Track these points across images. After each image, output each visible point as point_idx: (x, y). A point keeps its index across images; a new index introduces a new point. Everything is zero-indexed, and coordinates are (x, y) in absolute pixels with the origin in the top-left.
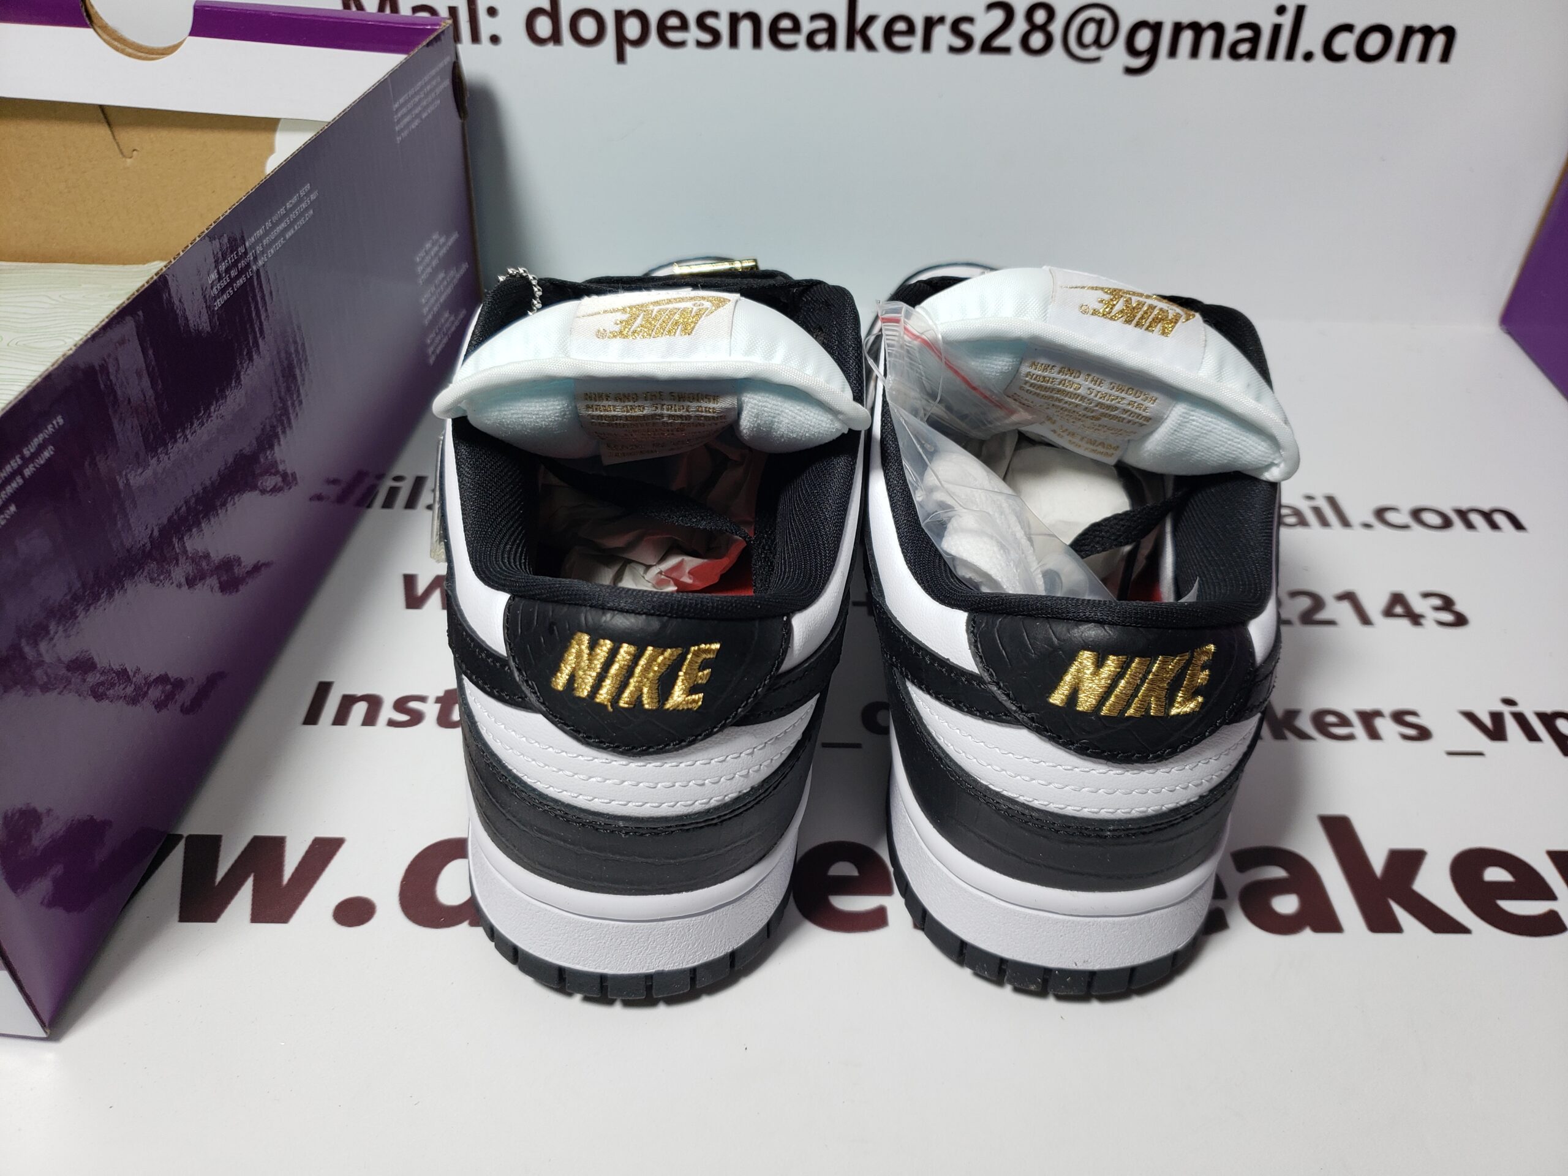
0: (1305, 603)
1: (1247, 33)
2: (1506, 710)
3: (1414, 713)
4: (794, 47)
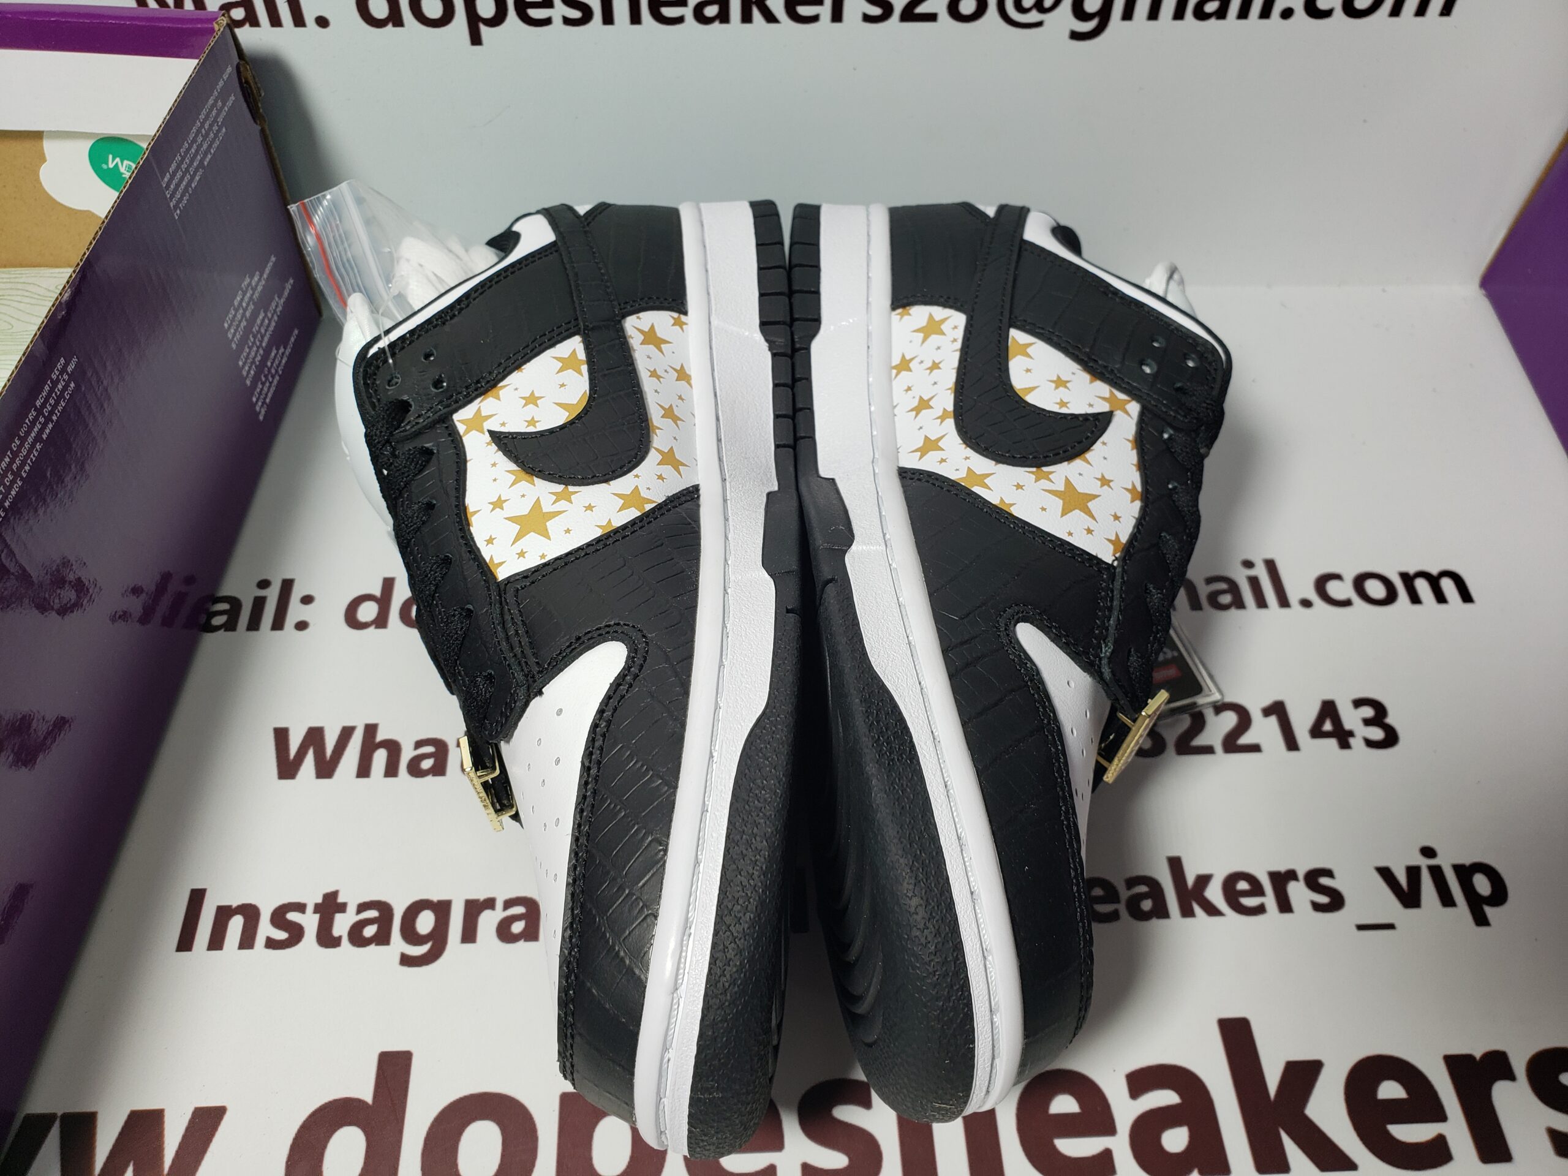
0: (1230, 719)
2: (1424, 862)
3: (1329, 873)
4: (680, 20)
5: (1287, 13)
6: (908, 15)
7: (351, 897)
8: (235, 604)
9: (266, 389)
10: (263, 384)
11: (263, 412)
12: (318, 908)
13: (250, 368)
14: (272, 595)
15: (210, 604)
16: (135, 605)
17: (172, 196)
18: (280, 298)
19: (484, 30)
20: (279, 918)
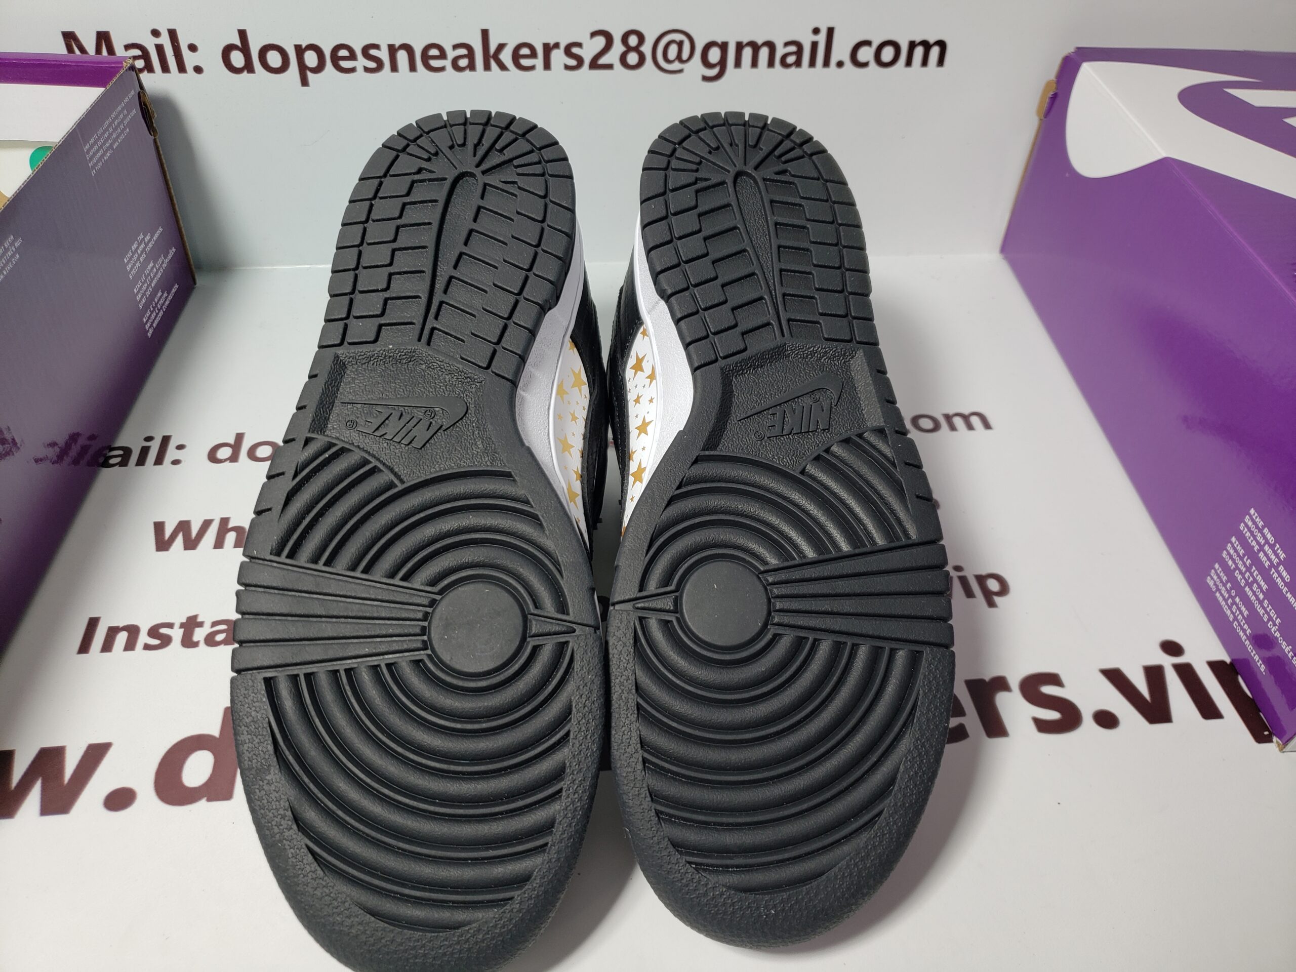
1: (793, 49)
4: (442, 69)
5: (840, 64)
6: (594, 65)
7: (207, 618)
8: (127, 452)
9: (153, 317)
10: (152, 312)
11: (151, 331)
12: (182, 625)
13: (142, 297)
14: (155, 446)
15: (108, 451)
16: (52, 453)
17: (91, 159)
18: (165, 258)
19: (310, 75)
20: (154, 632)
